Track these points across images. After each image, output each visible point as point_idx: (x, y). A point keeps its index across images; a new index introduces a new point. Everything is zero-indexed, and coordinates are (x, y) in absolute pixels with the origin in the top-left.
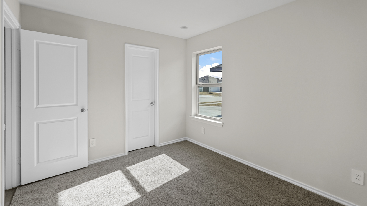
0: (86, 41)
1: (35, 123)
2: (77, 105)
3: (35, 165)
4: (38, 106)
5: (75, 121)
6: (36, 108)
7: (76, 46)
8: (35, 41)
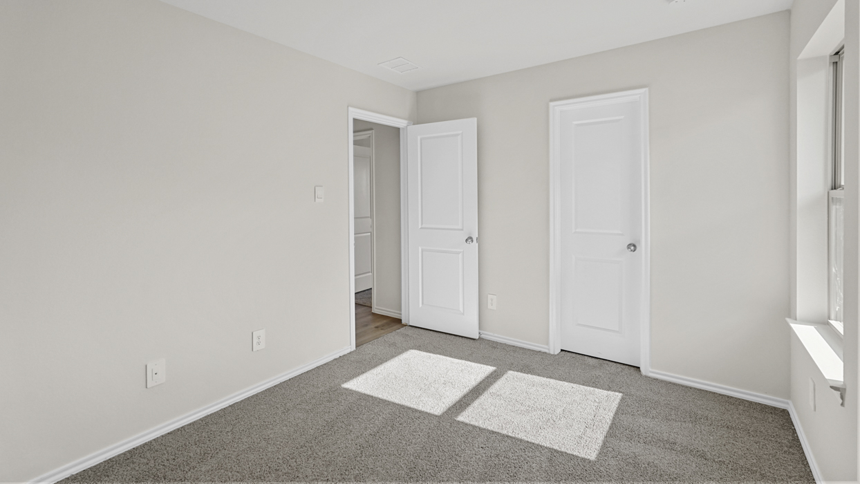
0: (476, 119)
1: (420, 249)
2: (462, 230)
3: (421, 305)
4: (424, 226)
5: (460, 255)
6: (421, 228)
7: (460, 132)
8: (419, 138)
